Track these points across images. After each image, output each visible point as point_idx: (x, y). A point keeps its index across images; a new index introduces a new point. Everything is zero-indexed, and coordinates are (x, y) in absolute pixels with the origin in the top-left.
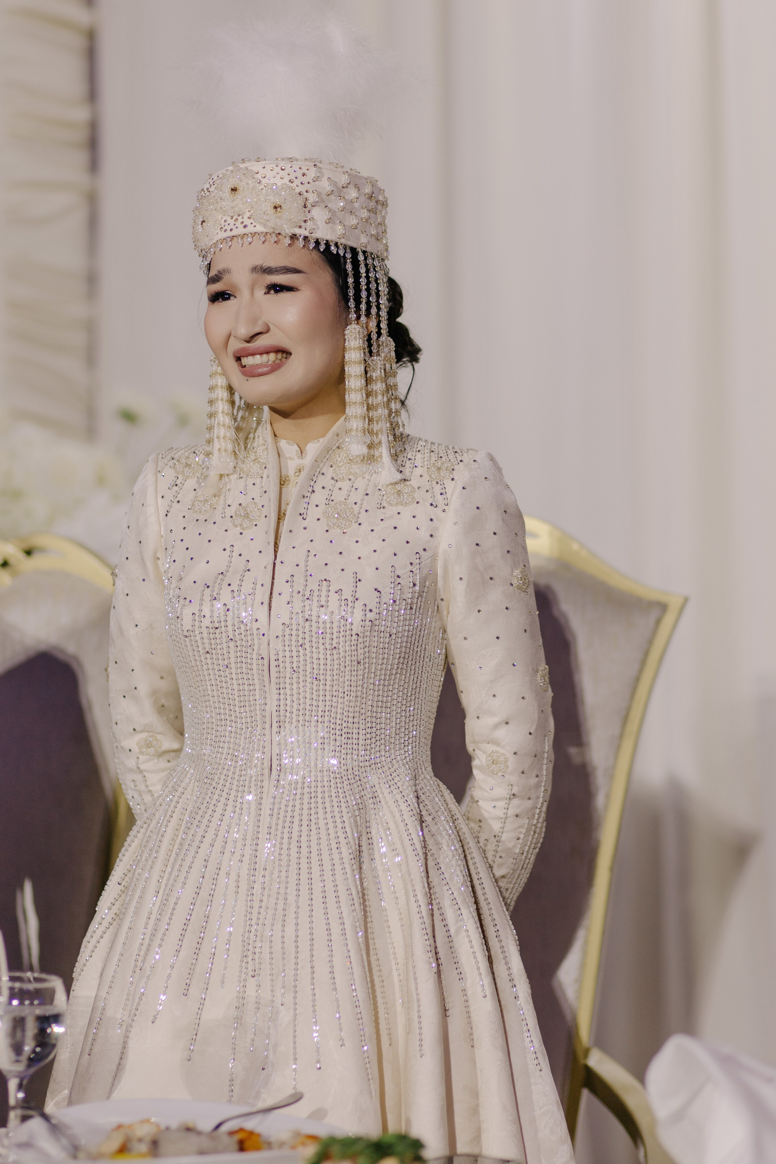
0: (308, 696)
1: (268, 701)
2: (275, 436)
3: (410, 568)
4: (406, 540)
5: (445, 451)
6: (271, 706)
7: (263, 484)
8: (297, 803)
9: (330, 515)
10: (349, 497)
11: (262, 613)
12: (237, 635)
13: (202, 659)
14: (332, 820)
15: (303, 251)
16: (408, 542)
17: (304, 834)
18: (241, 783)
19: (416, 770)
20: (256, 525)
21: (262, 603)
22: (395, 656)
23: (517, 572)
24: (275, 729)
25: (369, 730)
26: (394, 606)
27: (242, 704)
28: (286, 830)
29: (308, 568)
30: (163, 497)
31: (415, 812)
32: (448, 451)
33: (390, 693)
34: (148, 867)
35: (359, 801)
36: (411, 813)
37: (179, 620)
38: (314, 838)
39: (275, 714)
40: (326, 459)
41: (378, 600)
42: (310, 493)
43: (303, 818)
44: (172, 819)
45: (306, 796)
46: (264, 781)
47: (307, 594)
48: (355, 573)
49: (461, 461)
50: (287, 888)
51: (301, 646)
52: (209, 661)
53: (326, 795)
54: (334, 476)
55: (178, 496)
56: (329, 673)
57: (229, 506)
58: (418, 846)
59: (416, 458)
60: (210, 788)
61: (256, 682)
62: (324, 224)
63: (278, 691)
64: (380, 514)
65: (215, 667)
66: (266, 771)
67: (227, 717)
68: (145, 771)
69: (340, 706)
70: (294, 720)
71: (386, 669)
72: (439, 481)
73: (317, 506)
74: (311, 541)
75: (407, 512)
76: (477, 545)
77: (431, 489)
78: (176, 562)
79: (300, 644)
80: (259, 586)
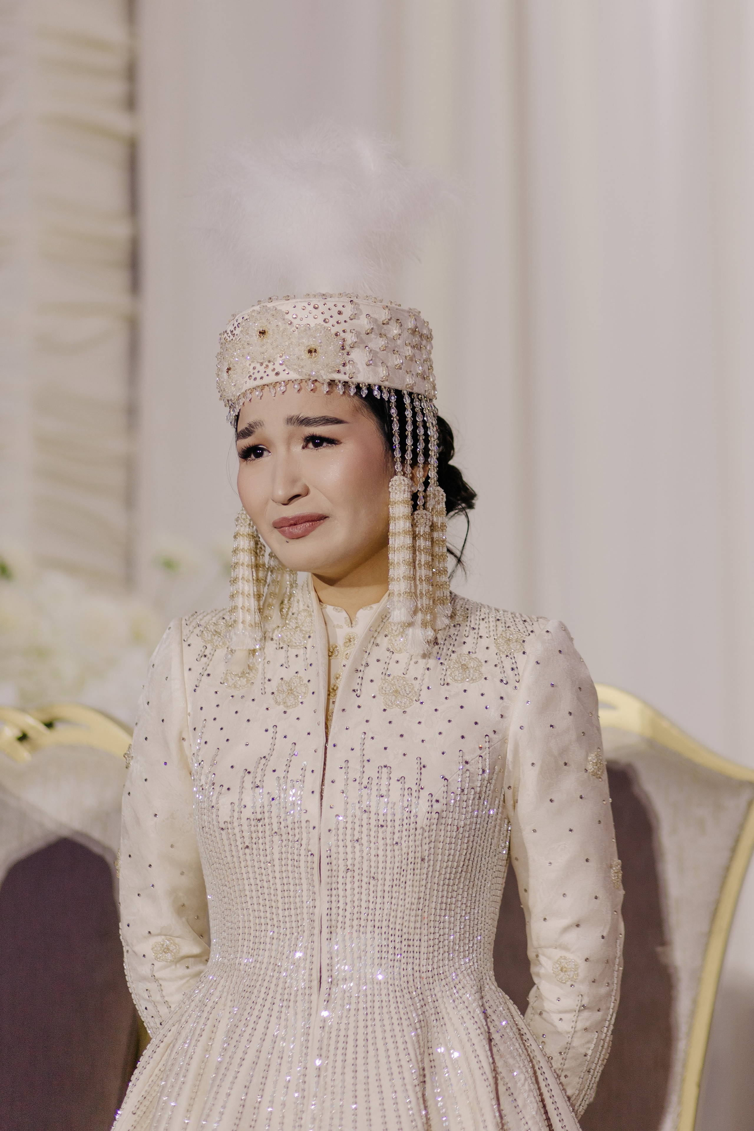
0: (364, 897)
1: (317, 903)
2: (320, 601)
3: (479, 752)
4: (475, 721)
5: (512, 620)
6: (322, 908)
7: (307, 656)
8: (352, 1019)
9: (387, 692)
10: (408, 672)
11: (312, 803)
12: (283, 828)
13: (241, 854)
14: (392, 1040)
15: (344, 397)
16: (476, 723)
17: (361, 1055)
18: (286, 997)
19: (482, 980)
20: (302, 703)
21: (313, 792)
22: (461, 852)
23: (592, 757)
24: (325, 935)
25: (432, 937)
26: (462, 796)
27: (286, 906)
28: (340, 1052)
29: (364, 752)
30: (190, 669)
31: (482, 1030)
32: (516, 620)
33: (455, 894)
34: (175, 1094)
35: (421, 1018)
36: (479, 1031)
37: (214, 810)
38: (371, 1060)
39: (325, 918)
40: (380, 628)
41: (445, 789)
42: (363, 666)
43: (358, 1037)
44: (201, 1039)
45: (361, 1012)
46: (313, 995)
47: (365, 782)
48: (419, 759)
49: (532, 631)
50: (341, 1119)
51: (357, 841)
52: (248, 857)
53: (385, 1010)
54: (390, 647)
55: (208, 668)
56: (388, 871)
57: (269, 680)
58: (487, 1069)
59: (481, 627)
60: (249, 1002)
61: (304, 881)
62: (365, 366)
63: (329, 892)
64: (444, 691)
65: (256, 864)
66: (315, 984)
67: (268, 921)
68: (161, 979)
69: (400, 909)
70: (347, 925)
71: (452, 867)
72: (508, 654)
73: (372, 681)
74: (367, 721)
75: (474, 689)
76: (551, 726)
77: (500, 663)
78: (208, 744)
79: (356, 838)
80: (308, 772)
